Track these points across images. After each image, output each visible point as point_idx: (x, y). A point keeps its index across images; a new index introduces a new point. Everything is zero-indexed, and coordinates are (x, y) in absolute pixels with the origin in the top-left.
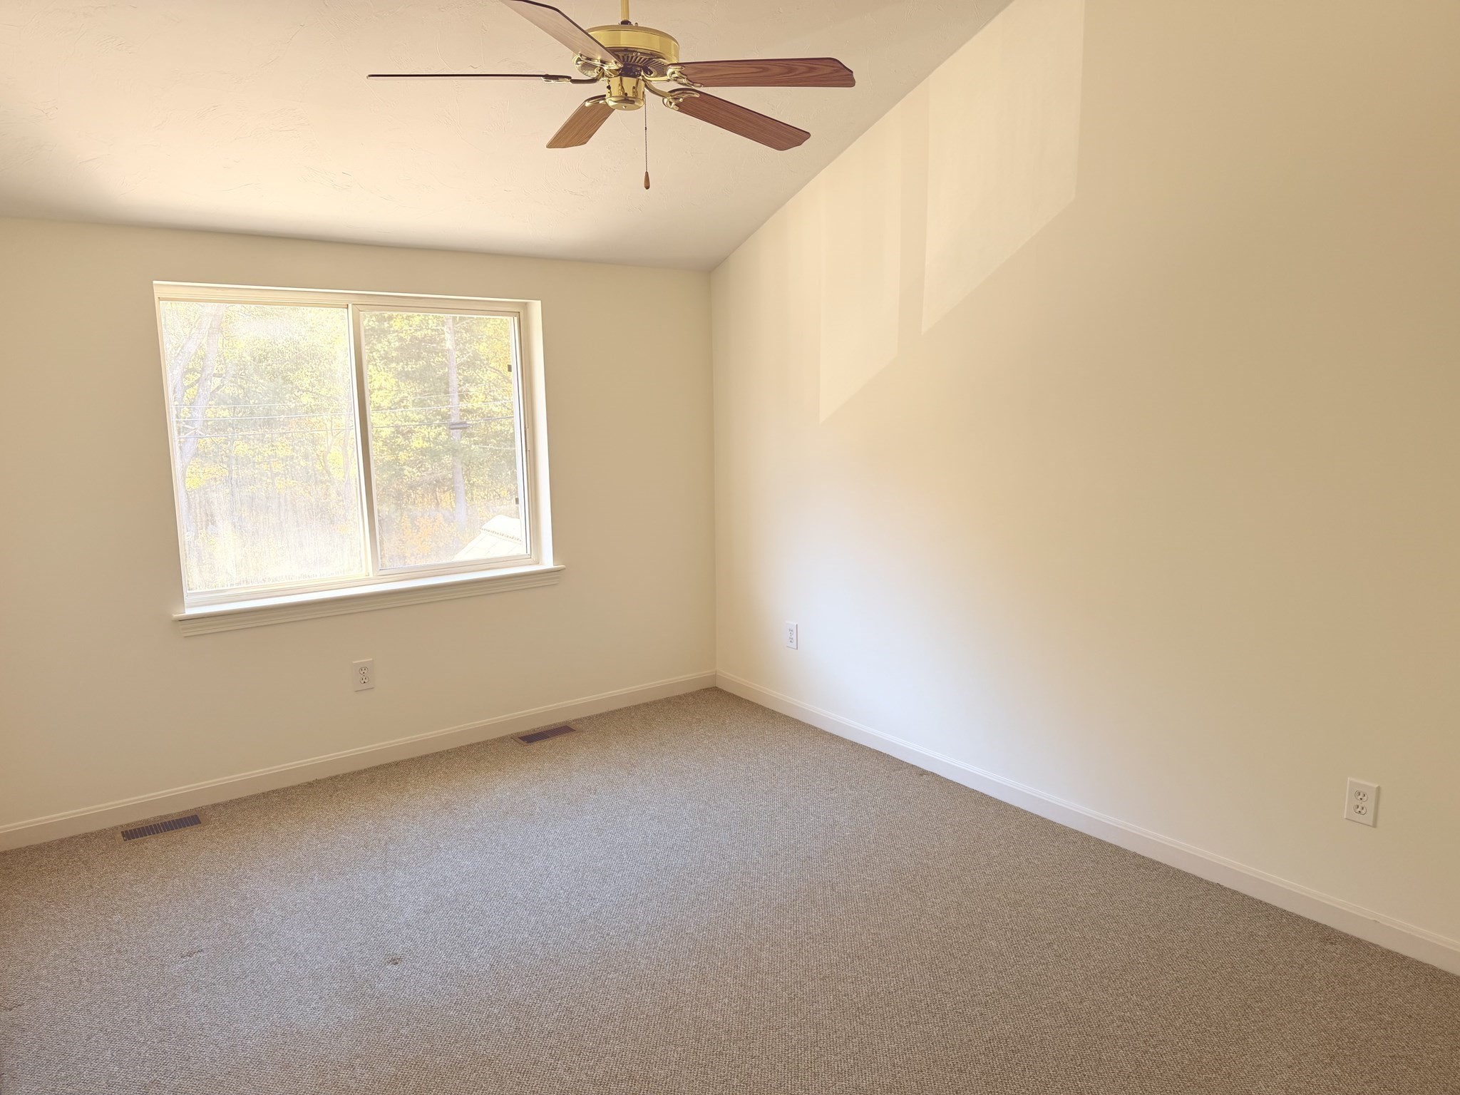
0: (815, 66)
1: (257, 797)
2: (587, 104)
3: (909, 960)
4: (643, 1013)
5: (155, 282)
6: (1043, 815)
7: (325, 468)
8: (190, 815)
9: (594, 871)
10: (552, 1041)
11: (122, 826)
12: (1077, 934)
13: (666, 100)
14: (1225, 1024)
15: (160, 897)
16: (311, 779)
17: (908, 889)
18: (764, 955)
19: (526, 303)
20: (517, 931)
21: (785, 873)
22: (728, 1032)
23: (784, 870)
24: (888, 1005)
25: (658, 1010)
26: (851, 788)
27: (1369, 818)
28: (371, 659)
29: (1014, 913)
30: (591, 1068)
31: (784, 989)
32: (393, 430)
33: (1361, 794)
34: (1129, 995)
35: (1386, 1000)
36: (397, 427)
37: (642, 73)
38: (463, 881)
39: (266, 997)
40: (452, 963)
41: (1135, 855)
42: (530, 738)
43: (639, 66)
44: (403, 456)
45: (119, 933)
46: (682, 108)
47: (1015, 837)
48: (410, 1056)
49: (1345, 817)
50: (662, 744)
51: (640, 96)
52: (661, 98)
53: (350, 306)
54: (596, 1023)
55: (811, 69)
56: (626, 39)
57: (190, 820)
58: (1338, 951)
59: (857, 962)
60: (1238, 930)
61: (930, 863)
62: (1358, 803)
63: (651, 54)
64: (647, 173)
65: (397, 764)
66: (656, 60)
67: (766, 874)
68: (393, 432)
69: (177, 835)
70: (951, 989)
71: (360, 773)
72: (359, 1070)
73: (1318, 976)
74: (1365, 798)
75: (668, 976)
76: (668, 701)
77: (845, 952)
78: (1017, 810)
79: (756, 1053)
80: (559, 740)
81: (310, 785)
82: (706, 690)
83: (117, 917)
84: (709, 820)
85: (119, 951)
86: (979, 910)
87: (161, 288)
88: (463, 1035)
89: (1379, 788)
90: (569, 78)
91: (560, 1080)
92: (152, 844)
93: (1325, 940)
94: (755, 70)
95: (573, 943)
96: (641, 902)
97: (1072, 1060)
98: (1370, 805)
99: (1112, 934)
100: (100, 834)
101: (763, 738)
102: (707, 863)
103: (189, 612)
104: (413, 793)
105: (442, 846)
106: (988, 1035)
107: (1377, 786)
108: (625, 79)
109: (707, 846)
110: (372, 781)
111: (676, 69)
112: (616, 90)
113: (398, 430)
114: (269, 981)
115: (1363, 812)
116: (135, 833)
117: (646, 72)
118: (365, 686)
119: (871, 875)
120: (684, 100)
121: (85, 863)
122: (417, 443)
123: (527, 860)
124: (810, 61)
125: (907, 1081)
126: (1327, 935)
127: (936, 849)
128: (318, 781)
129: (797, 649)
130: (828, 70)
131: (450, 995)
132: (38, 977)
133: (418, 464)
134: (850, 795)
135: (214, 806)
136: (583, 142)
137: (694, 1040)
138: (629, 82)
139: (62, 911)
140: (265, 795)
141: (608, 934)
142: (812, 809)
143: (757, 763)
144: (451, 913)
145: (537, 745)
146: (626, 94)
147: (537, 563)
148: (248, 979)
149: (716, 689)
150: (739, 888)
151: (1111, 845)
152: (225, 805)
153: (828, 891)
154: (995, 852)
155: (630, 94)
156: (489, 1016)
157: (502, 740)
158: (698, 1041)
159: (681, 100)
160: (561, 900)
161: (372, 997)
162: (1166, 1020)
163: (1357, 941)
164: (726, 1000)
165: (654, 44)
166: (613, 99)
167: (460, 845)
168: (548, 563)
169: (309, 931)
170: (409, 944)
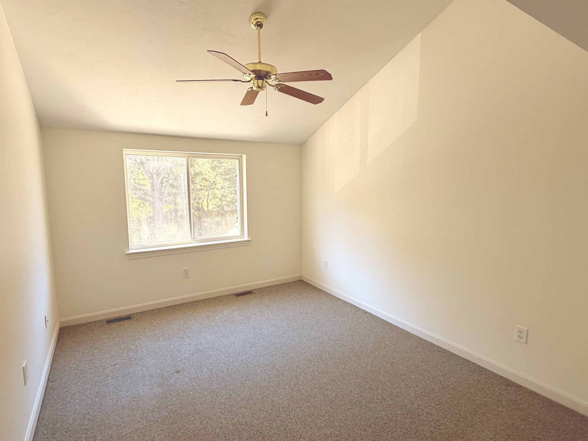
0: (318, 73)
1: (150, 311)
2: (249, 90)
3: (351, 383)
4: (255, 398)
5: (123, 149)
6: (406, 330)
7: (202, 206)
8: (128, 316)
9: (249, 343)
10: (222, 407)
11: (107, 319)
12: (413, 377)
13: (274, 88)
14: (467, 418)
15: (111, 344)
16: (168, 305)
17: (355, 355)
18: (301, 378)
19: (242, 156)
20: (220, 363)
21: (313, 347)
22: (283, 408)
23: (313, 346)
24: (341, 401)
25: (260, 397)
26: (341, 317)
27: (524, 340)
28: (188, 268)
29: (391, 367)
30: (233, 419)
31: (306, 392)
32: (221, 195)
33: (521, 331)
34: (431, 403)
35: (531, 412)
36: (223, 194)
37: (265, 79)
38: (207, 344)
39: (133, 383)
40: (196, 374)
41: (438, 347)
42: (239, 295)
43: (264, 76)
44: (224, 203)
45: (95, 356)
46: (280, 90)
47: (395, 338)
48: (174, 409)
49: (515, 339)
50: (280, 299)
51: (264, 86)
52: (273, 87)
53: (186, 157)
54: (239, 400)
55: (317, 74)
56: (258, 67)
57: (128, 318)
58: (512, 390)
59: (333, 383)
60: (474, 379)
61: (364, 346)
62: (520, 334)
63: (267, 72)
64: (267, 111)
65: (196, 301)
66: (268, 74)
67: (307, 347)
68: (221, 196)
69: (122, 323)
70: (365, 396)
71: (183, 304)
72: (155, 413)
73: (504, 400)
74: (522, 333)
75: (266, 384)
76: (285, 284)
77: (329, 379)
78: (397, 327)
79: (291, 417)
80: (247, 296)
81: (168, 307)
82: (298, 281)
83: (96, 351)
84: (291, 327)
85: (92, 363)
86: (379, 365)
87: (125, 151)
88: (193, 402)
89: (528, 330)
90: (240, 81)
91: (221, 423)
92: (115, 325)
93: (508, 385)
94: (299, 75)
95: (237, 369)
96: (263, 355)
97: (406, 429)
98: (524, 335)
99: (426, 377)
100: (100, 321)
101: (314, 298)
102: (287, 342)
103: (131, 252)
104: (198, 311)
105: (203, 331)
106: (376, 416)
107: (526, 329)
108: (259, 81)
109: (289, 336)
110: (186, 307)
111: (274, 76)
112: (256, 84)
113: (223, 196)
114: (136, 377)
115: (522, 338)
116: (110, 321)
117: (266, 78)
118: (186, 276)
119: (343, 350)
120: (280, 87)
121: (92, 331)
122: (228, 199)
123: (228, 338)
124: (317, 71)
125: (344, 433)
126: (509, 383)
127: (367, 341)
128: (170, 306)
129: (327, 268)
130: (323, 74)
131: (192, 386)
132: (65, 371)
133: (228, 205)
134: (340, 320)
135: (137, 313)
136: (252, 103)
137: (271, 410)
138: (260, 82)
139: (80, 347)
140: (153, 310)
141: (249, 367)
142: (326, 324)
143: (311, 307)
144: (200, 355)
145: (240, 297)
146: (259, 85)
147: (243, 238)
148: (130, 376)
149: (301, 281)
150: (297, 352)
151: (429, 342)
152: (140, 313)
153: (327, 355)
154: (388, 343)
155: (260, 85)
156: (203, 395)
157: (230, 295)
158: (272, 410)
159: (279, 88)
160: (236, 353)
161: (167, 385)
162: (444, 414)
163: (520, 386)
164: (285, 395)
165: (268, 69)
166: (255, 87)
167: (208, 331)
168: (246, 238)
169: (153, 359)
170: (184, 366)
